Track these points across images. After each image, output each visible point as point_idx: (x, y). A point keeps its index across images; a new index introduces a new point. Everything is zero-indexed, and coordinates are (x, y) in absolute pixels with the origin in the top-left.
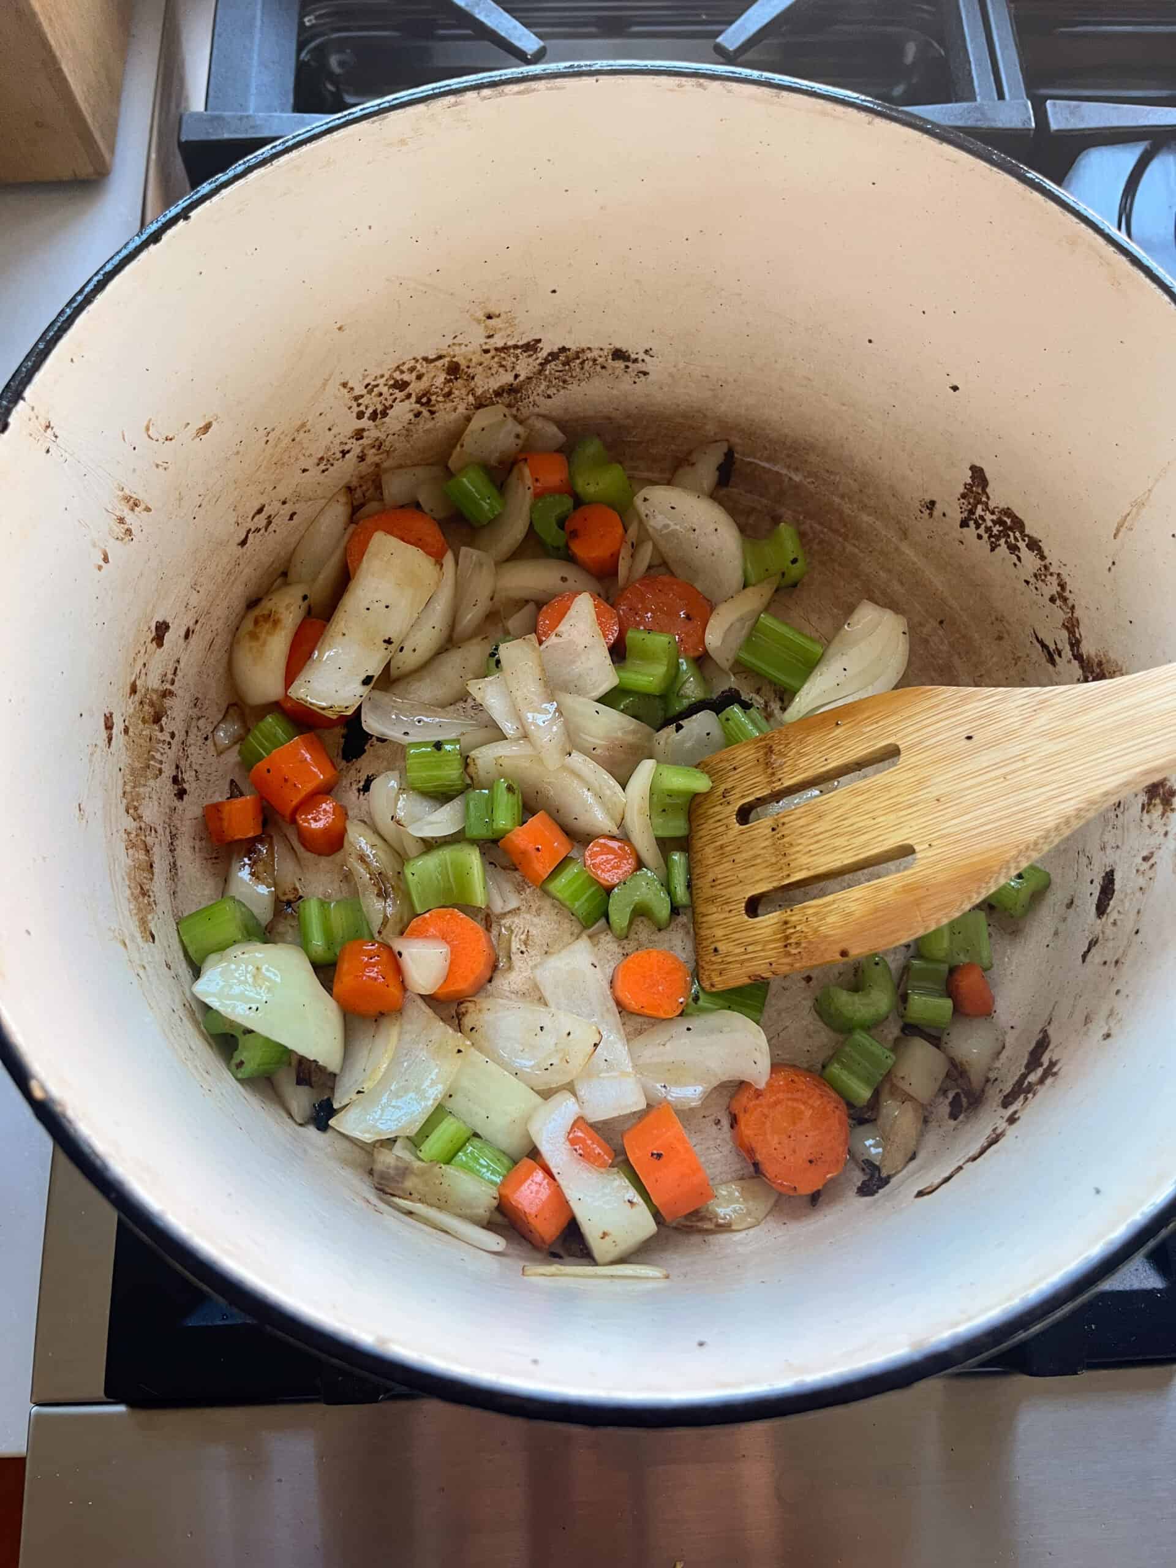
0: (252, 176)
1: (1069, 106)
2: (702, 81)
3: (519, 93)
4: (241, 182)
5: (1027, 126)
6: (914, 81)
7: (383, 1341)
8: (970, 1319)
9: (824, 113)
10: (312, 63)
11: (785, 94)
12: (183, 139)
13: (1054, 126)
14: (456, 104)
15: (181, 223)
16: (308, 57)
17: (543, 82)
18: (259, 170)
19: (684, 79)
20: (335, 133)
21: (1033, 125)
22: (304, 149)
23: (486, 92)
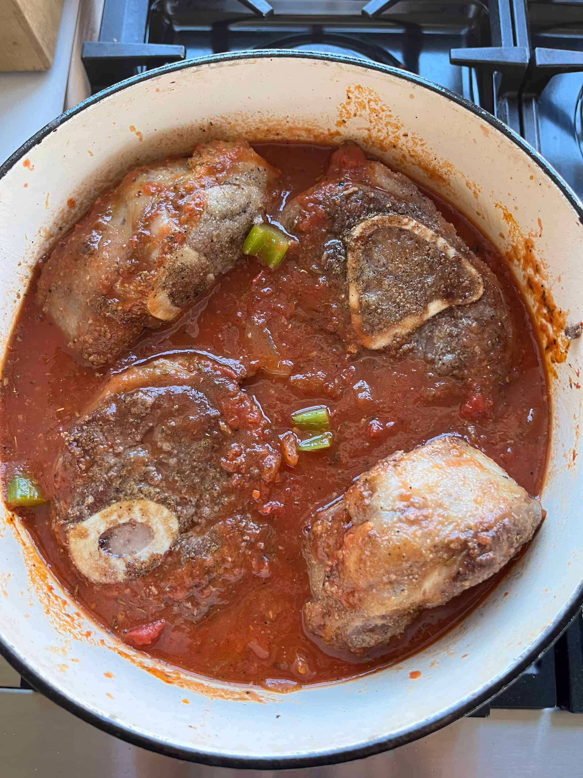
1: (547, 51)
2: (326, 61)
5: (524, 62)
10: (158, 10)
11: (369, 70)
12: (84, 57)
13: (538, 63)
17: (243, 60)
20: (133, 86)
21: (528, 61)
23: (213, 65)
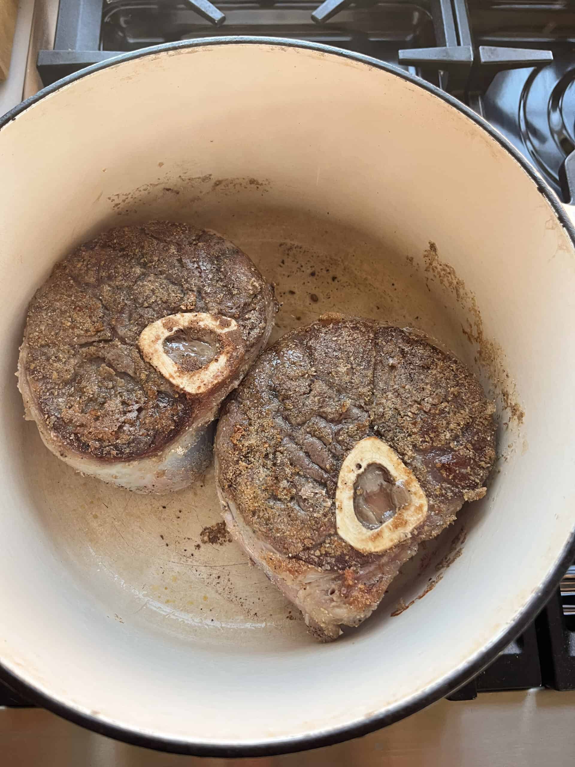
0: (48, 97)
1: (491, 49)
2: (283, 47)
3: (189, 53)
4: (43, 100)
5: (468, 60)
6: (418, 33)
7: (96, 713)
8: (396, 701)
9: (347, 65)
10: (111, 23)
11: (326, 54)
12: (39, 64)
13: (483, 60)
14: (155, 59)
15: (11, 122)
16: (109, 19)
17: (201, 47)
18: (51, 94)
19: (274, 46)
20: (92, 74)
21: (472, 59)
22: (76, 82)
23: (171, 52)
